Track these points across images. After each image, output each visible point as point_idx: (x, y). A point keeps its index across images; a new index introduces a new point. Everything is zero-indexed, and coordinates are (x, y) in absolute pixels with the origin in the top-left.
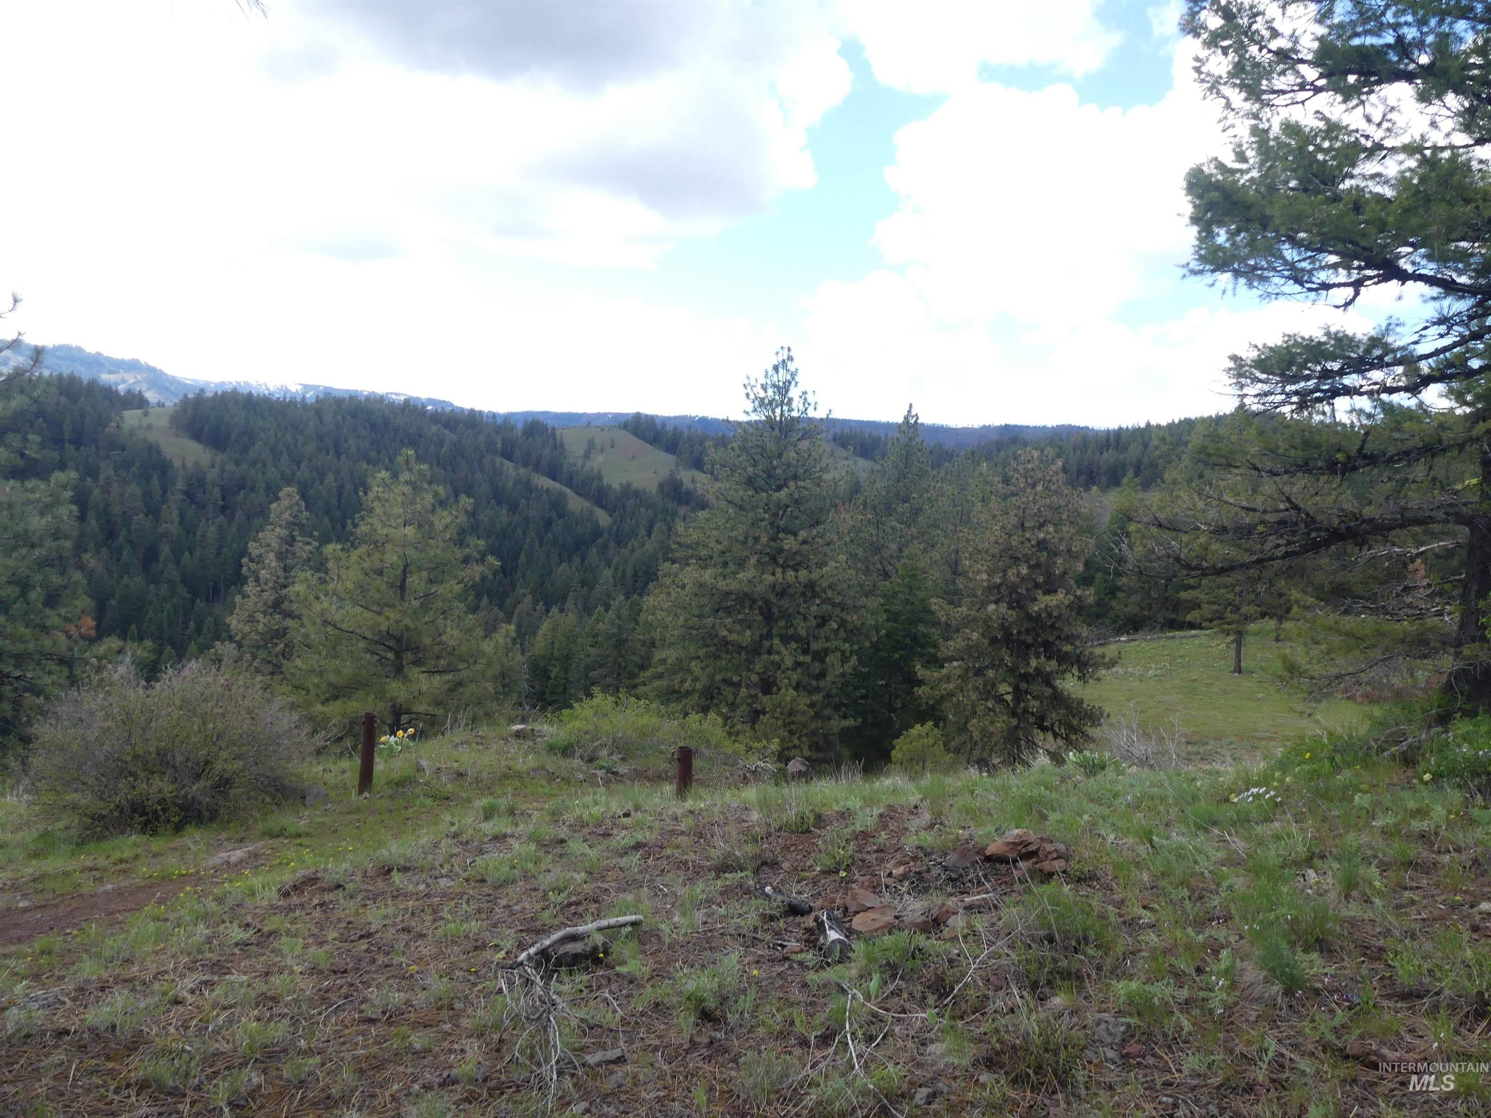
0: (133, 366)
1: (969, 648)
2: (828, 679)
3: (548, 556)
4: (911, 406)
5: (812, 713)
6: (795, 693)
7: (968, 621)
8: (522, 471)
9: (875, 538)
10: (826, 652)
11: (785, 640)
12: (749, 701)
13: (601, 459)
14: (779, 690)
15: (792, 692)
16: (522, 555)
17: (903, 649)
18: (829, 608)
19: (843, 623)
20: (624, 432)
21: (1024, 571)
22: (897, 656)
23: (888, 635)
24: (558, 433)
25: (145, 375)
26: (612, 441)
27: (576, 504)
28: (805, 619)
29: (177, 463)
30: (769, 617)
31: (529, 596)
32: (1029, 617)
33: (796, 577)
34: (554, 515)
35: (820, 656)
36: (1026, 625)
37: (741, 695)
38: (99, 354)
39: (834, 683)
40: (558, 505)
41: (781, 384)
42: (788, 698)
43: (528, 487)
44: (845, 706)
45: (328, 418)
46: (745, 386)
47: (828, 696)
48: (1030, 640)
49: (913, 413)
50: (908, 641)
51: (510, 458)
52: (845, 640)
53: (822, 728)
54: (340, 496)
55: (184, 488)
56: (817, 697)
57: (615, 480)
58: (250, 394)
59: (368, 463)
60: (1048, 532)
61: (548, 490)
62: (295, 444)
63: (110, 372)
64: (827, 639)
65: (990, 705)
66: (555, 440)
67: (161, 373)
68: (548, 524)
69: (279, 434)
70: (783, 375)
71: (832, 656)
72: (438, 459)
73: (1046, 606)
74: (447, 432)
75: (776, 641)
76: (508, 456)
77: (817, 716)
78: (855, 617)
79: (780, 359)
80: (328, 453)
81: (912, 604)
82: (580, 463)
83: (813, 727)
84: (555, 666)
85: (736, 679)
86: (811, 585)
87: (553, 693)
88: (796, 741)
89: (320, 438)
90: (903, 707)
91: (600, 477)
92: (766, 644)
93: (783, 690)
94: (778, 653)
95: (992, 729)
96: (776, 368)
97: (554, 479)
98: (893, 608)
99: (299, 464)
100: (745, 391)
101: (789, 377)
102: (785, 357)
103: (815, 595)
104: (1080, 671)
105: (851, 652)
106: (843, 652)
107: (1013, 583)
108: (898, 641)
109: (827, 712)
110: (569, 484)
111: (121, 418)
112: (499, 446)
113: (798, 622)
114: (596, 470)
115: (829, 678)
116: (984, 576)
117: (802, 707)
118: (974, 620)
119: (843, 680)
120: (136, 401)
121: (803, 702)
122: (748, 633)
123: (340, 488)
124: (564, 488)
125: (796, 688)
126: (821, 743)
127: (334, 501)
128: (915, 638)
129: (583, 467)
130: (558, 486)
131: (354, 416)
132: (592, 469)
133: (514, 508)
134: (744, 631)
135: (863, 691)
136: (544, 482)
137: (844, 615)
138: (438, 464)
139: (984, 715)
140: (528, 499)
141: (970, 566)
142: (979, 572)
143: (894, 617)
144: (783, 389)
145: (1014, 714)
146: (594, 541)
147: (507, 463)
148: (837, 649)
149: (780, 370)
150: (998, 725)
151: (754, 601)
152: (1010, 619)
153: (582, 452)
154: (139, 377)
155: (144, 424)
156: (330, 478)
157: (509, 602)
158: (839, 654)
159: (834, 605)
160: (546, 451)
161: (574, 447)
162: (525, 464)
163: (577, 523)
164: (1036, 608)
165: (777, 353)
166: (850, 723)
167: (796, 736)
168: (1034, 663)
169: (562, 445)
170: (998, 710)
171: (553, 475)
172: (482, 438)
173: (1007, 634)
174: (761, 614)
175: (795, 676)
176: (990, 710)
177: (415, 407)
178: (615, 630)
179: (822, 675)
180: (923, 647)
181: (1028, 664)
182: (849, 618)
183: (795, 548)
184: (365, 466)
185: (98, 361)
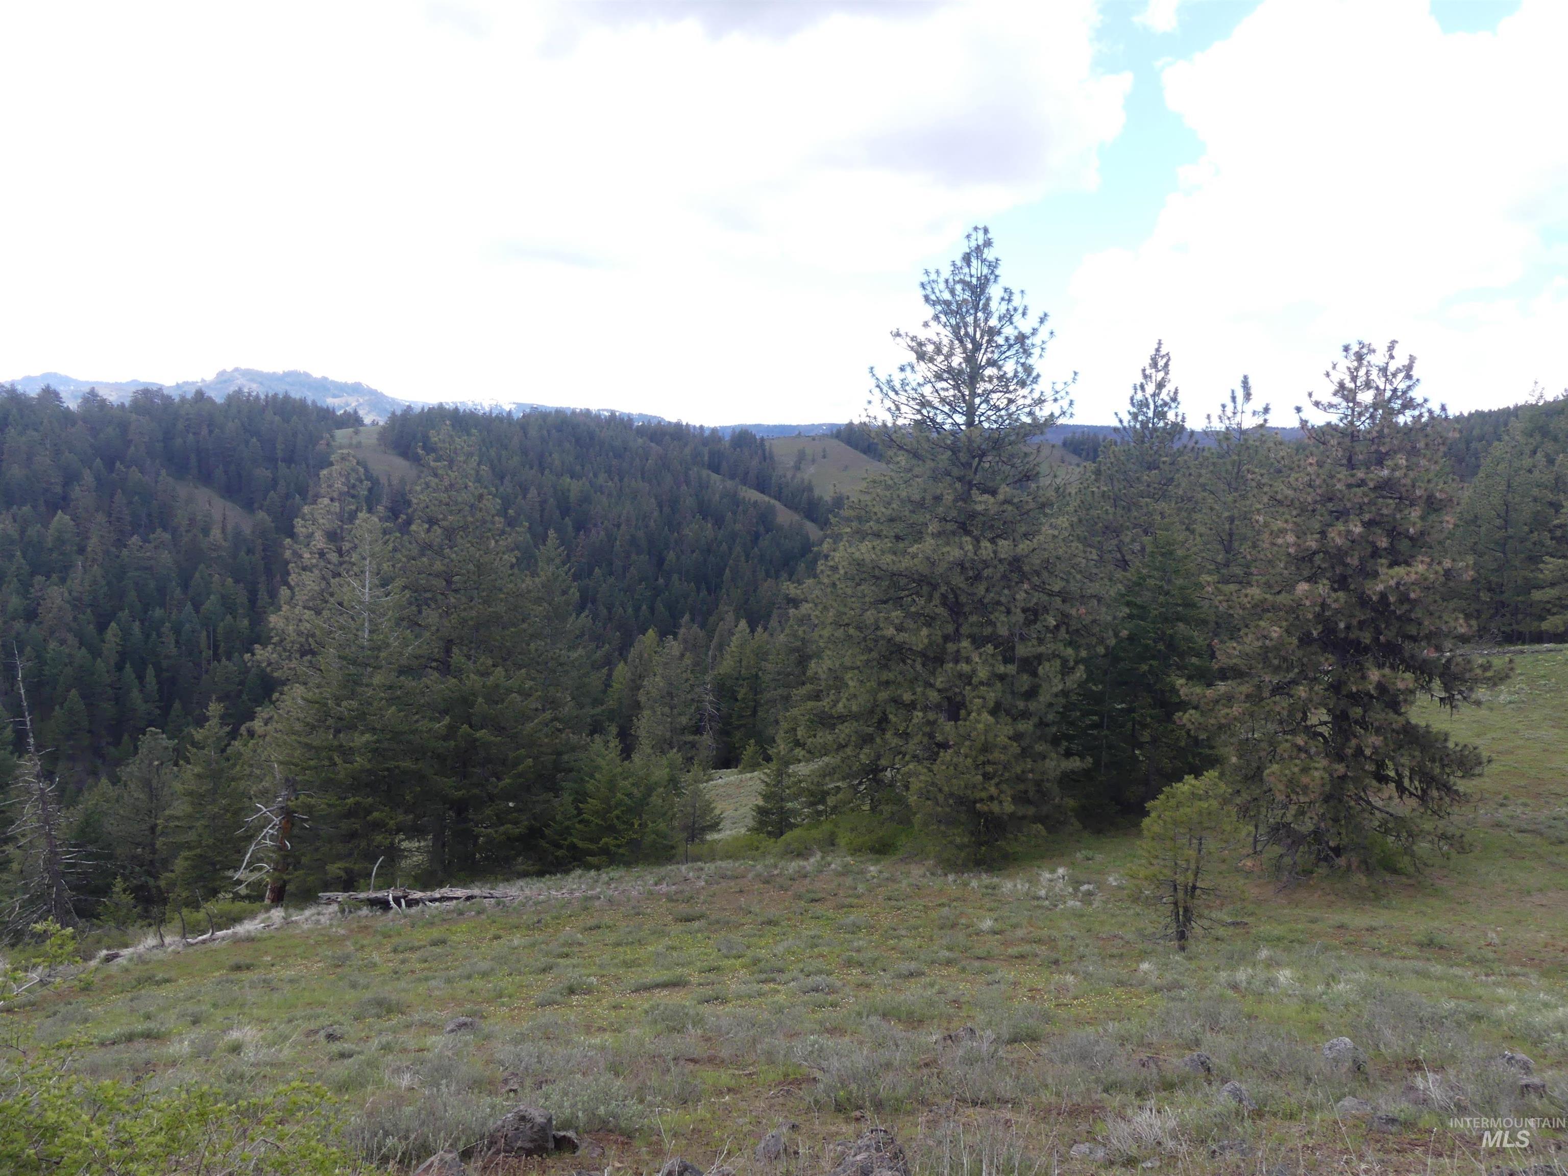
0: (357, 389)
1: (1266, 650)
2: (1041, 699)
3: (754, 571)
4: (1160, 343)
5: (1015, 748)
6: (991, 719)
7: (1260, 609)
8: (729, 484)
9: (1111, 517)
10: (1039, 658)
11: (978, 642)
12: (927, 729)
13: (812, 469)
14: (969, 714)
15: (986, 717)
16: (727, 571)
17: (1153, 657)
18: (1045, 598)
19: (1064, 619)
20: (836, 442)
21: (1358, 530)
22: (1145, 667)
23: (1131, 638)
24: (767, 444)
25: (366, 398)
26: (824, 451)
27: (785, 516)
28: (1008, 612)
29: (384, 481)
30: (956, 610)
31: (731, 614)
32: (1363, 601)
33: (995, 552)
34: (762, 529)
35: (1029, 665)
36: (1361, 615)
37: (915, 721)
38: (325, 379)
39: (1051, 705)
40: (765, 519)
41: (974, 281)
42: (980, 726)
43: (735, 501)
44: (1069, 738)
45: (533, 433)
46: (923, 286)
47: (1042, 724)
48: (1366, 638)
49: (1163, 351)
50: (1161, 646)
51: (716, 470)
52: (1070, 644)
53: (1032, 771)
54: (543, 510)
55: (389, 505)
56: (1024, 726)
57: (826, 492)
58: (456, 409)
59: (572, 478)
60: (1396, 467)
61: (756, 502)
62: (499, 460)
63: (334, 396)
64: (1041, 641)
65: (1300, 741)
66: (764, 451)
67: (382, 395)
68: (756, 537)
69: (484, 449)
70: (977, 268)
71: (1047, 665)
72: (643, 474)
73: (1398, 584)
74: (653, 445)
75: (965, 643)
76: (715, 468)
77: (1025, 753)
78: (1083, 610)
79: (973, 244)
80: (531, 468)
81: (1167, 593)
82: (789, 475)
83: (1018, 770)
84: (742, 685)
85: (907, 697)
86: (1016, 563)
87: (741, 717)
88: (993, 790)
89: (525, 452)
90: (1154, 740)
91: (810, 489)
92: (951, 647)
93: (974, 714)
94: (968, 660)
95: (1305, 780)
96: (967, 259)
97: (763, 492)
98: (1139, 601)
99: (502, 478)
100: (924, 293)
101: (985, 271)
102: (981, 242)
103: (1024, 577)
104: (1447, 687)
105: (1077, 662)
106: (1065, 662)
107: (1339, 549)
108: (1146, 646)
109: (1039, 747)
110: (778, 498)
111: (332, 436)
112: (706, 458)
113: (1000, 617)
114: (806, 482)
115: (1044, 697)
116: (1291, 538)
117: (1002, 739)
118: (1275, 608)
119: (1063, 701)
120: (353, 420)
121: (1004, 731)
122: (925, 631)
123: (543, 502)
124: (773, 501)
125: (994, 712)
126: (1031, 794)
127: (537, 516)
128: (1171, 645)
129: (793, 477)
130: (767, 499)
131: (560, 430)
132: (803, 480)
133: (719, 522)
134: (919, 630)
135: (1095, 718)
136: (752, 495)
137: (1066, 608)
138: (643, 478)
139: (1291, 758)
140: (734, 513)
141: (1266, 524)
142: (1283, 531)
143: (1140, 612)
144: (978, 289)
145: (1340, 757)
146: (803, 556)
147: (714, 476)
148: (1055, 656)
149: (974, 262)
150: (1317, 774)
151: (935, 587)
152: (1334, 606)
153: (792, 464)
154: (361, 400)
155: (354, 442)
156: (533, 492)
157: (712, 619)
158: (1058, 662)
159: (1051, 594)
160: (755, 463)
161: (785, 457)
162: (732, 477)
163: (785, 538)
164: (1380, 587)
165: (968, 236)
166: (1075, 763)
167: (993, 782)
168: (1374, 675)
169: (771, 457)
170: (1313, 750)
171: (762, 487)
172: (687, 451)
173: (1329, 630)
174: (944, 604)
175: (992, 696)
176: (1300, 749)
177: (622, 420)
178: (799, 643)
179: (1031, 694)
180: (1182, 655)
181: (1364, 678)
182: (1073, 612)
183: (993, 510)
184: (568, 480)
185: (324, 385)
